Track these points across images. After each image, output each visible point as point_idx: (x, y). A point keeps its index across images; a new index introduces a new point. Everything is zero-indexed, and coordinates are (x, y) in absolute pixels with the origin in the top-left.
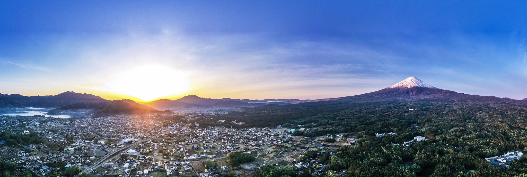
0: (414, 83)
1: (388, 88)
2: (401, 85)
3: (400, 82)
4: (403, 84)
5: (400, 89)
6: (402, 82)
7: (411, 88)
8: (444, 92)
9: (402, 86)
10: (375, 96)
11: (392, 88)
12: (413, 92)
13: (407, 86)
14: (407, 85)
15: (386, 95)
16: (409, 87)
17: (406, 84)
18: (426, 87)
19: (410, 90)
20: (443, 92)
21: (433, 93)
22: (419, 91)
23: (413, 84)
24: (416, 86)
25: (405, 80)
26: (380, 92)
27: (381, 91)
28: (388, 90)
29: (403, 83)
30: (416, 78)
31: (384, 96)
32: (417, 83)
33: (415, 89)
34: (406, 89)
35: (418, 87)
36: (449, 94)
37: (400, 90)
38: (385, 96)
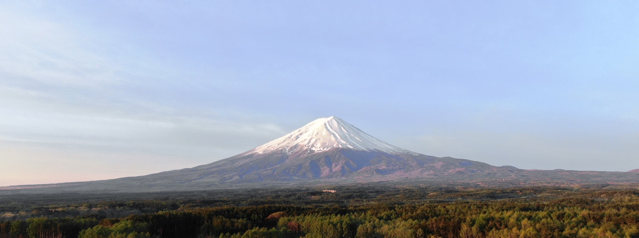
0: (335, 136)
1: (245, 153)
2: (291, 145)
3: (289, 135)
4: (298, 141)
5: (288, 157)
6: (295, 133)
7: (325, 152)
8: (441, 163)
9: (296, 146)
10: (203, 178)
11: (261, 153)
12: (333, 165)
13: (313, 146)
14: (311, 144)
15: (241, 176)
16: (318, 148)
17: (310, 142)
18: (377, 148)
19: (323, 160)
20: (438, 165)
21: (400, 169)
22: (352, 163)
23: (333, 139)
24: (340, 146)
25: (303, 129)
26: (219, 166)
27: (220, 164)
28: (248, 160)
29: (297, 138)
30: (340, 121)
31: (234, 179)
32: (344, 137)
33: (340, 156)
34: (307, 157)
35: (350, 149)
36: (457, 169)
37: (287, 161)
38: (237, 177)
